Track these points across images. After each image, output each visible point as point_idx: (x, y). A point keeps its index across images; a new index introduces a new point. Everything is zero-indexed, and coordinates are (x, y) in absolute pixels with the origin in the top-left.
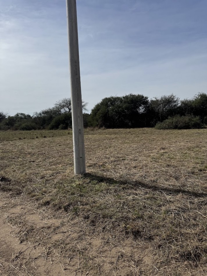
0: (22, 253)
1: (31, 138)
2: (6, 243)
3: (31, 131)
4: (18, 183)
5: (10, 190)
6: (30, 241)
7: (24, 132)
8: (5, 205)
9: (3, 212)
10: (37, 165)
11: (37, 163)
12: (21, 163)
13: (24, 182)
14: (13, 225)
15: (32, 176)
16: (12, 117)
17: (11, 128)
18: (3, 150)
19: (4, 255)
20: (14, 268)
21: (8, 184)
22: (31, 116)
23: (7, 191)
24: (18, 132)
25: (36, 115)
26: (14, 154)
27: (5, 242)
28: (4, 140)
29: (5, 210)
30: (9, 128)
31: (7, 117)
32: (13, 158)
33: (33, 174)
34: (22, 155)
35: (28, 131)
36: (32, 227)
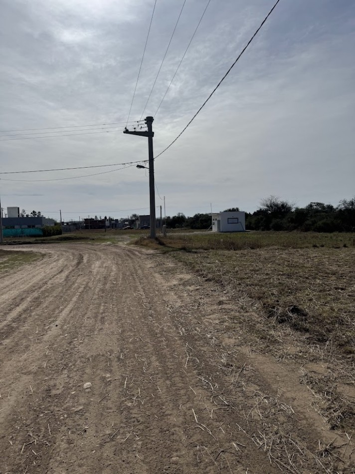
0: (335, 447)
1: (333, 247)
2: (306, 419)
3: (332, 234)
4: (319, 320)
5: (307, 330)
6: (349, 433)
7: (320, 235)
8: (300, 354)
9: (297, 364)
10: (349, 296)
11: (350, 294)
12: (321, 288)
13: (329, 322)
14: (316, 393)
15: (344, 315)
16: (302, 209)
17: (299, 227)
18: (289, 261)
19: (304, 436)
20: (324, 469)
21: (302, 320)
22: (335, 207)
23: (301, 331)
24: (309, 234)
25: (344, 204)
26: (307, 270)
27: (305, 416)
28: (289, 247)
29: (299, 361)
30: (295, 228)
31: (293, 210)
32: (307, 278)
33: (345, 312)
34: (322, 274)
35: (329, 235)
36: (351, 408)
